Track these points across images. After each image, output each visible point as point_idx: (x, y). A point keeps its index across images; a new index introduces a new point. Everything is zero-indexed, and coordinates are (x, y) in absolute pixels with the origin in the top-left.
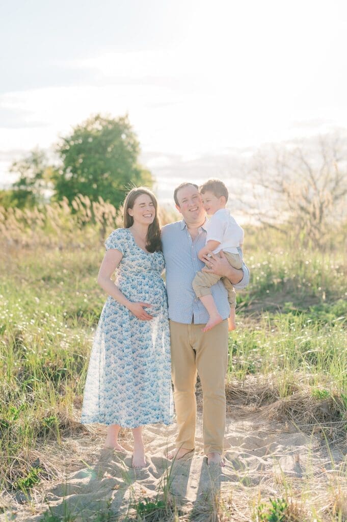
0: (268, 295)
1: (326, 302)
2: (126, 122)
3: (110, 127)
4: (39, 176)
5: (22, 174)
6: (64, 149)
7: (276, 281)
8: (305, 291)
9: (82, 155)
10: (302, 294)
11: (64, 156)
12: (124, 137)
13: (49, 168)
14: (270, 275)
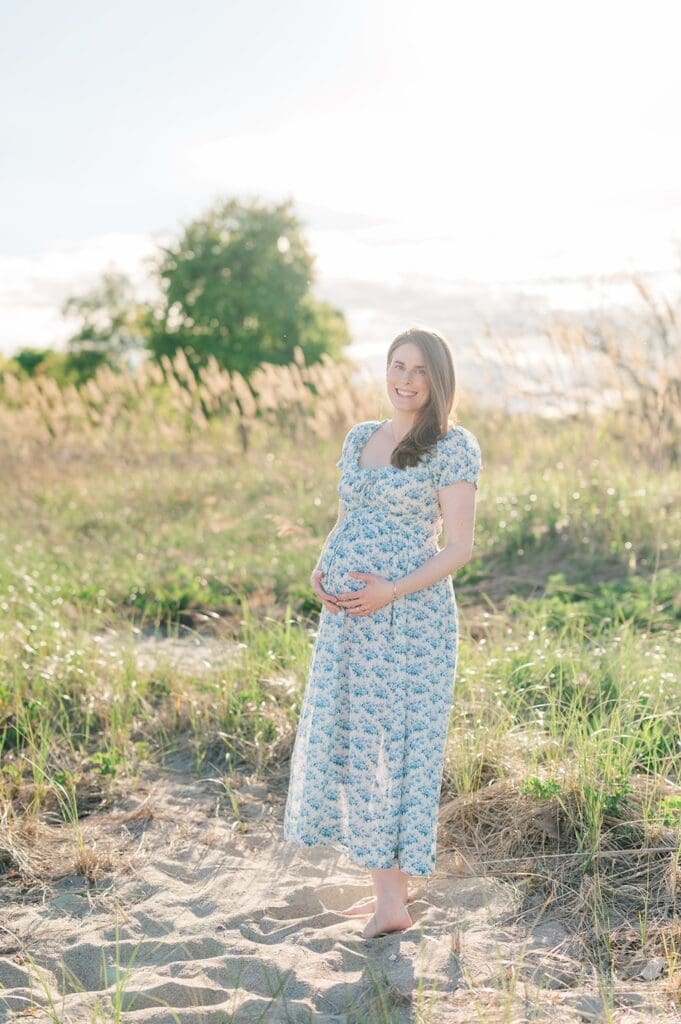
0: (521, 560)
1: (637, 573)
2: (289, 213)
3: (257, 226)
4: (118, 322)
5: (86, 319)
6: (164, 269)
7: (539, 531)
8: (597, 551)
9: (201, 282)
10: (590, 558)
11: (167, 282)
12: (283, 245)
13: (139, 306)
14: (528, 520)
